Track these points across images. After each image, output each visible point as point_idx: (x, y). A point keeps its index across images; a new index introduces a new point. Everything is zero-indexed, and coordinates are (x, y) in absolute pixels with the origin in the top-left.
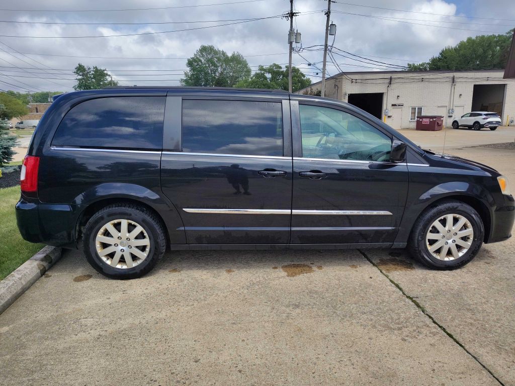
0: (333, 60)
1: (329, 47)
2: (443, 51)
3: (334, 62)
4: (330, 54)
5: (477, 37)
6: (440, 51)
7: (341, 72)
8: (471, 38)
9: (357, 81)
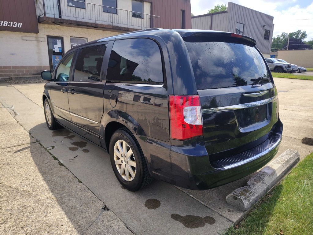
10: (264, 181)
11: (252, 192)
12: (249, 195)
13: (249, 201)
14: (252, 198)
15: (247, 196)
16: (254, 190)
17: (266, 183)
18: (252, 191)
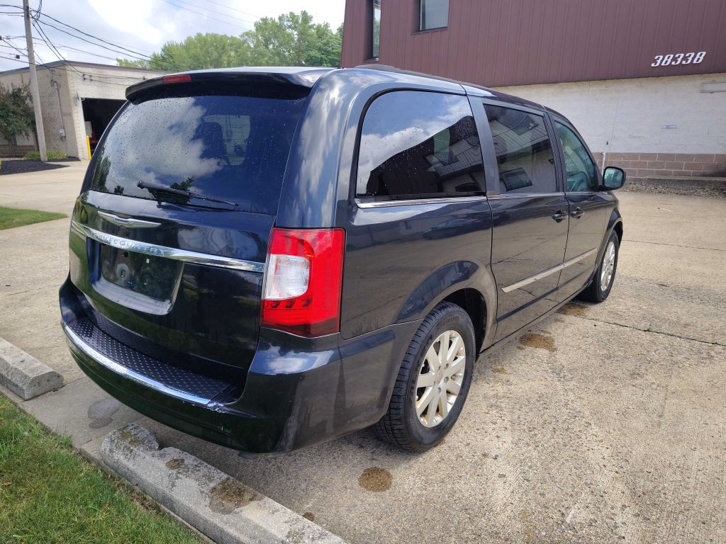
0: (43, 36)
1: (33, 14)
2: (165, 47)
3: (46, 40)
4: (36, 25)
5: (207, 35)
6: (162, 47)
7: (62, 59)
8: (201, 34)
9: (92, 78)
10: (178, 478)
11: (132, 450)
12: (122, 448)
13: (111, 451)
14: (119, 457)
15: (118, 443)
16: (139, 455)
17: (173, 485)
18: (134, 452)
